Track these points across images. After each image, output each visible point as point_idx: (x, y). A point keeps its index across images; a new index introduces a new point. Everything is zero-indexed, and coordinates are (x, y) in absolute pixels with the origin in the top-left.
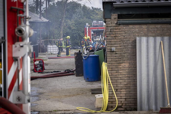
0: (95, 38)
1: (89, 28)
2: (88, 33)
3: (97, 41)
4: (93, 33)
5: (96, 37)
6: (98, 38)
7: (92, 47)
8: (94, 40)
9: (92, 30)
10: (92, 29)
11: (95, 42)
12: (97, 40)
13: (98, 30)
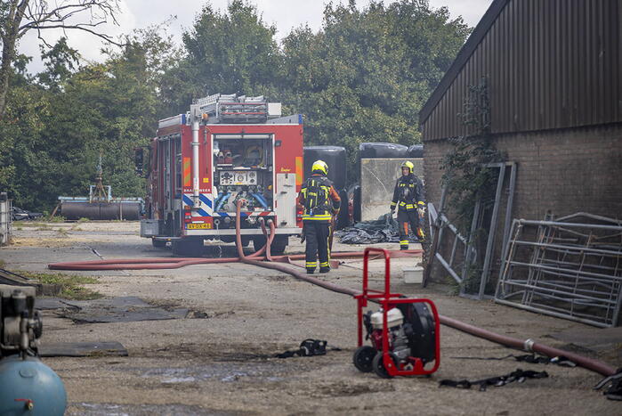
0: (227, 177)
1: (202, 129)
2: (196, 149)
3: (234, 188)
4: (218, 150)
5: (230, 169)
6: (237, 175)
7: (215, 218)
8: (223, 182)
9: (218, 137)
10: (215, 131)
11: (225, 193)
12: (235, 182)
13: (245, 136)
